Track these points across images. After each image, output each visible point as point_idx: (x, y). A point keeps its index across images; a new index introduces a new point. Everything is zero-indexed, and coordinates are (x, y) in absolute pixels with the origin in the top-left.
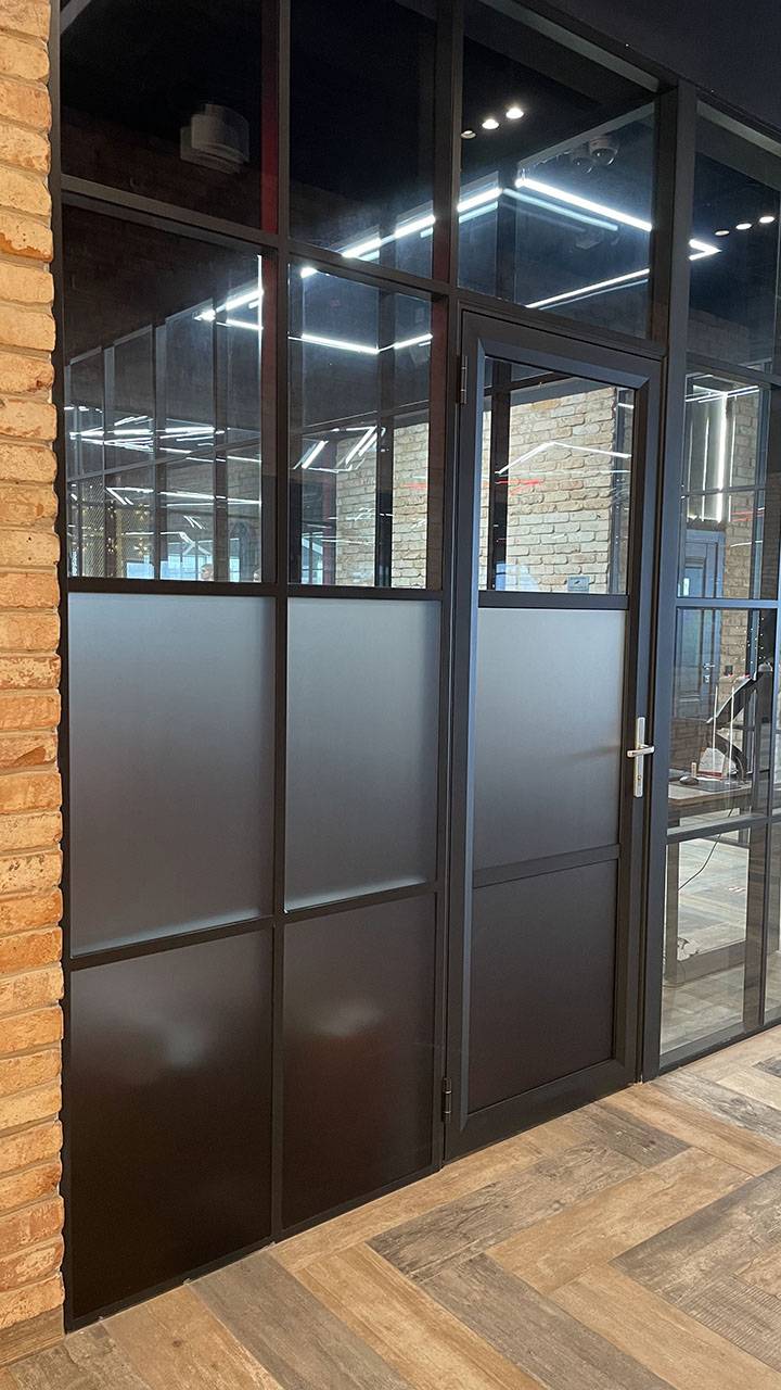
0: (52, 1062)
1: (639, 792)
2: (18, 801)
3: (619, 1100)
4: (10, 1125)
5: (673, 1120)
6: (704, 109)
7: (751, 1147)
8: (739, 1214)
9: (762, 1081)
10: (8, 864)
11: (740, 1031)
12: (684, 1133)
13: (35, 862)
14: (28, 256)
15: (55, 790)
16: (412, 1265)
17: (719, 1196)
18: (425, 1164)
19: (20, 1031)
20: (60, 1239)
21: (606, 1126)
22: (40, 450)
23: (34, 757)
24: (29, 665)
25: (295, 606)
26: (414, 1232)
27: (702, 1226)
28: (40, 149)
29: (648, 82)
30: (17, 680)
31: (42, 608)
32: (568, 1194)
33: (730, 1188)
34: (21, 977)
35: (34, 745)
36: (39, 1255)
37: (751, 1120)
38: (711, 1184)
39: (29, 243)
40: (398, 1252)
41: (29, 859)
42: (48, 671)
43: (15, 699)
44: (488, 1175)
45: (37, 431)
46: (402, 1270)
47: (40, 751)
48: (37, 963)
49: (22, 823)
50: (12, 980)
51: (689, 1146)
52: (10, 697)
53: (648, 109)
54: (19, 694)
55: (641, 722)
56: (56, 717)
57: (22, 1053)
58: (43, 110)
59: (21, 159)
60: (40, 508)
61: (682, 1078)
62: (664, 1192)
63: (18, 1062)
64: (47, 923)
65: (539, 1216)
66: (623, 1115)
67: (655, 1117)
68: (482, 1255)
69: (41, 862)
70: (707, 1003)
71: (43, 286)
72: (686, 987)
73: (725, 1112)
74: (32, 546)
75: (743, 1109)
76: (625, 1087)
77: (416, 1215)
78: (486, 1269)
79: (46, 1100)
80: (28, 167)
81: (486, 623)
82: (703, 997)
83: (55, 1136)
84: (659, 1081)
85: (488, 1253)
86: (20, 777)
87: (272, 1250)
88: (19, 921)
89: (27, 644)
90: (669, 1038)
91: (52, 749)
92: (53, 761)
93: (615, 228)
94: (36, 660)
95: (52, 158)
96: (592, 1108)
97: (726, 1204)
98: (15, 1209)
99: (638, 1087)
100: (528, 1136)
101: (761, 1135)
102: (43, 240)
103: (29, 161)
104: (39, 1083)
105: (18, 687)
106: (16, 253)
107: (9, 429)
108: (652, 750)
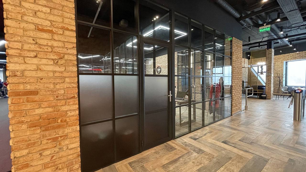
0: (78, 139)
1: (170, 101)
2: (71, 103)
3: (169, 143)
4: (71, 148)
5: (175, 145)
6: (175, 13)
7: (185, 149)
8: (181, 159)
9: (189, 139)
10: (70, 112)
11: (188, 132)
12: (177, 147)
13: (74, 112)
14: (72, 30)
15: (77, 102)
16: (133, 167)
17: (179, 156)
18: (139, 152)
19: (73, 135)
20: (80, 163)
21: (166, 146)
22: (74, 56)
23: (74, 97)
24: (72, 85)
25: (115, 76)
26: (134, 162)
27: (175, 161)
28: (73, 17)
29: (168, 10)
30: (70, 87)
31: (74, 77)
32: (158, 156)
33: (181, 155)
34: (72, 127)
35: (73, 96)
36: (76, 166)
37: (186, 145)
38: (178, 155)
39: (72, 29)
40: (131, 165)
41: (73, 111)
42: (76, 85)
43: (70, 89)
44: (148, 153)
45: (73, 53)
46: (131, 167)
47: (75, 96)
48: (75, 126)
49: (72, 106)
50: (71, 128)
51: (177, 149)
52: (69, 89)
53: (168, 14)
54: (71, 89)
55: (170, 91)
56: (77, 91)
57: (73, 138)
58: (74, 11)
59: (70, 18)
60: (74, 64)
61: (178, 139)
62: (171, 156)
63: (72, 139)
64: (77, 120)
65: (153, 159)
66: (169, 145)
67: (173, 145)
68: (143, 165)
69: (75, 111)
70: (184, 129)
71: (75, 34)
72: (182, 127)
73: (183, 144)
74: (73, 69)
75: (186, 144)
76: (170, 140)
77: (136, 159)
78: (143, 168)
79: (78, 144)
80: (72, 19)
81: (146, 78)
82: (184, 128)
83: (79, 149)
84: (175, 140)
85: (144, 165)
86: (72, 100)
87: (115, 164)
88: (72, 120)
89: (72, 82)
90: (177, 134)
91: (76, 96)
92: (77, 98)
93: (165, 29)
94: (74, 84)
95: (75, 17)
96: (165, 144)
97: (180, 157)
98: (72, 159)
99: (172, 141)
100: (155, 148)
101: (187, 147)
102: (74, 28)
103: (72, 18)
104: (76, 142)
105: (70, 88)
106: (70, 30)
107: (69, 53)
108: (172, 95)
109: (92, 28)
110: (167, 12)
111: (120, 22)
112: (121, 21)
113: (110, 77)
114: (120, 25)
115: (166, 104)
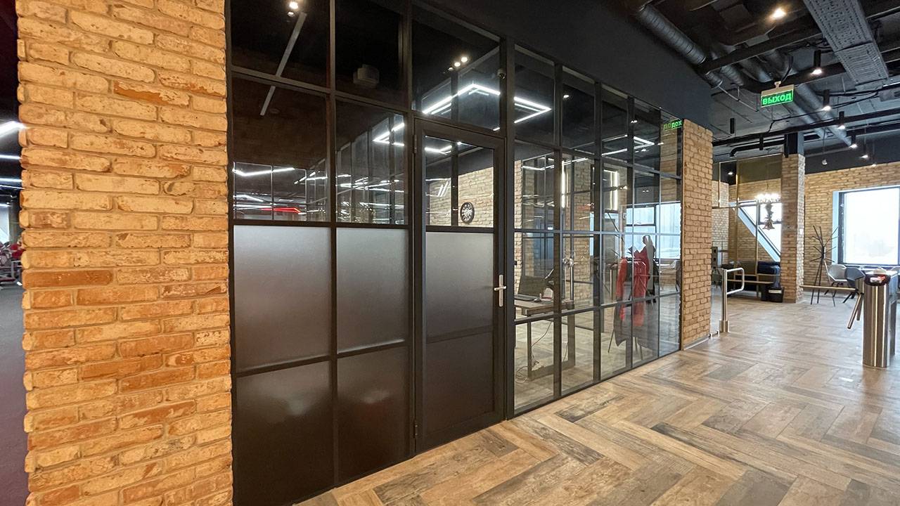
0: (226, 416)
1: (501, 304)
2: (209, 309)
3: (496, 428)
4: (206, 441)
5: (514, 436)
6: (517, 47)
7: (544, 449)
8: (531, 479)
9: (556, 420)
10: (204, 334)
11: (552, 398)
12: (518, 442)
13: (217, 334)
14: (215, 95)
15: (226, 304)
16: (388, 500)
17: (525, 470)
18: (408, 455)
19: (211, 402)
20: (231, 488)
21: (487, 438)
22: (219, 169)
23: (216, 291)
24: (214, 254)
25: (339, 230)
26: (393, 485)
27: (513, 484)
28: (221, 56)
30: (208, 260)
31: (220, 231)
32: (462, 468)
33: (530, 466)
34: (211, 380)
35: (216, 286)
36: (220, 496)
37: (546, 437)
38: (522, 465)
39: (215, 90)
40: (383, 494)
41: (214, 332)
42: (222, 256)
43: (207, 268)
44: (432, 460)
45: (218, 162)
46: (383, 502)
47: (219, 288)
48: (218, 374)
49: (210, 318)
50: (207, 381)
51: (518, 448)
52: (204, 267)
53: (497, 50)
54: (209, 265)
55: (501, 277)
56: (226, 273)
57: (212, 411)
58: (222, 41)
59: (212, 58)
60: (219, 192)
61: (524, 418)
62: (502, 469)
63: (210, 415)
64: (223, 358)
65: (448, 478)
66: (495, 435)
67: (508, 435)
68: (418, 496)
69: (220, 333)
70: (542, 387)
71: (223, 107)
72: (536, 380)
73: (538, 433)
74: (215, 207)
75: (545, 432)
76: (499, 422)
77: (398, 477)
78: (418, 502)
79: (225, 430)
80: (216, 62)
81: (429, 237)
82: (541, 385)
83: (229, 446)
84: (515, 420)
85: (421, 495)
86: (209, 299)
87: (334, 491)
88: (209, 357)
89: (213, 245)
90: (519, 402)
91: (224, 287)
92: (226, 292)
94: (217, 252)
95: (227, 59)
96: (484, 431)
97: (526, 474)
98: (209, 476)
99: (505, 423)
100: (454, 443)
101: (550, 443)
102: (222, 90)
103: (215, 60)
104: (221, 424)
105: (208, 263)
106: (209, 95)
107: (205, 161)
108: (505, 287)
109: (273, 88)
110: (495, 44)
111: (357, 71)
112: (359, 70)
113: (324, 232)
114: (355, 81)
115: (489, 313)
